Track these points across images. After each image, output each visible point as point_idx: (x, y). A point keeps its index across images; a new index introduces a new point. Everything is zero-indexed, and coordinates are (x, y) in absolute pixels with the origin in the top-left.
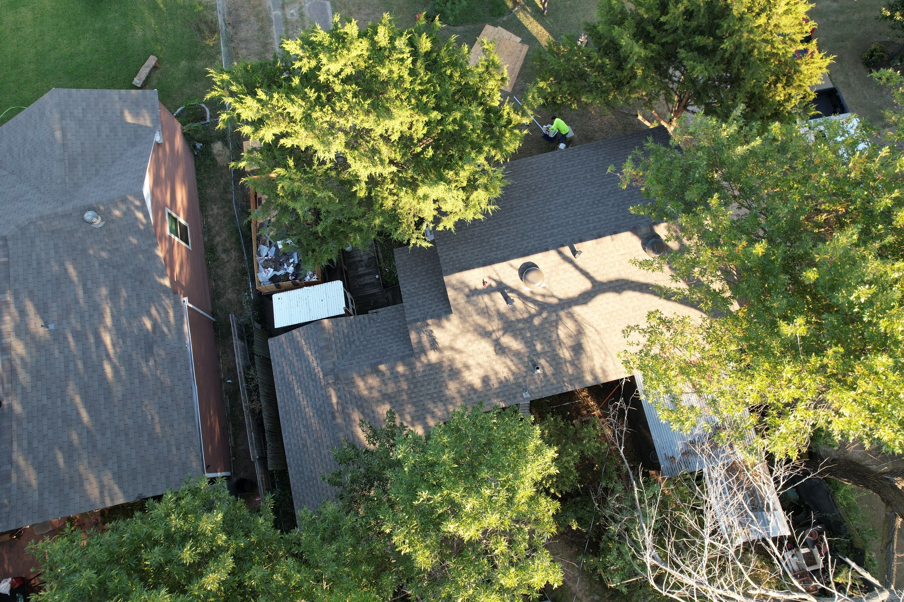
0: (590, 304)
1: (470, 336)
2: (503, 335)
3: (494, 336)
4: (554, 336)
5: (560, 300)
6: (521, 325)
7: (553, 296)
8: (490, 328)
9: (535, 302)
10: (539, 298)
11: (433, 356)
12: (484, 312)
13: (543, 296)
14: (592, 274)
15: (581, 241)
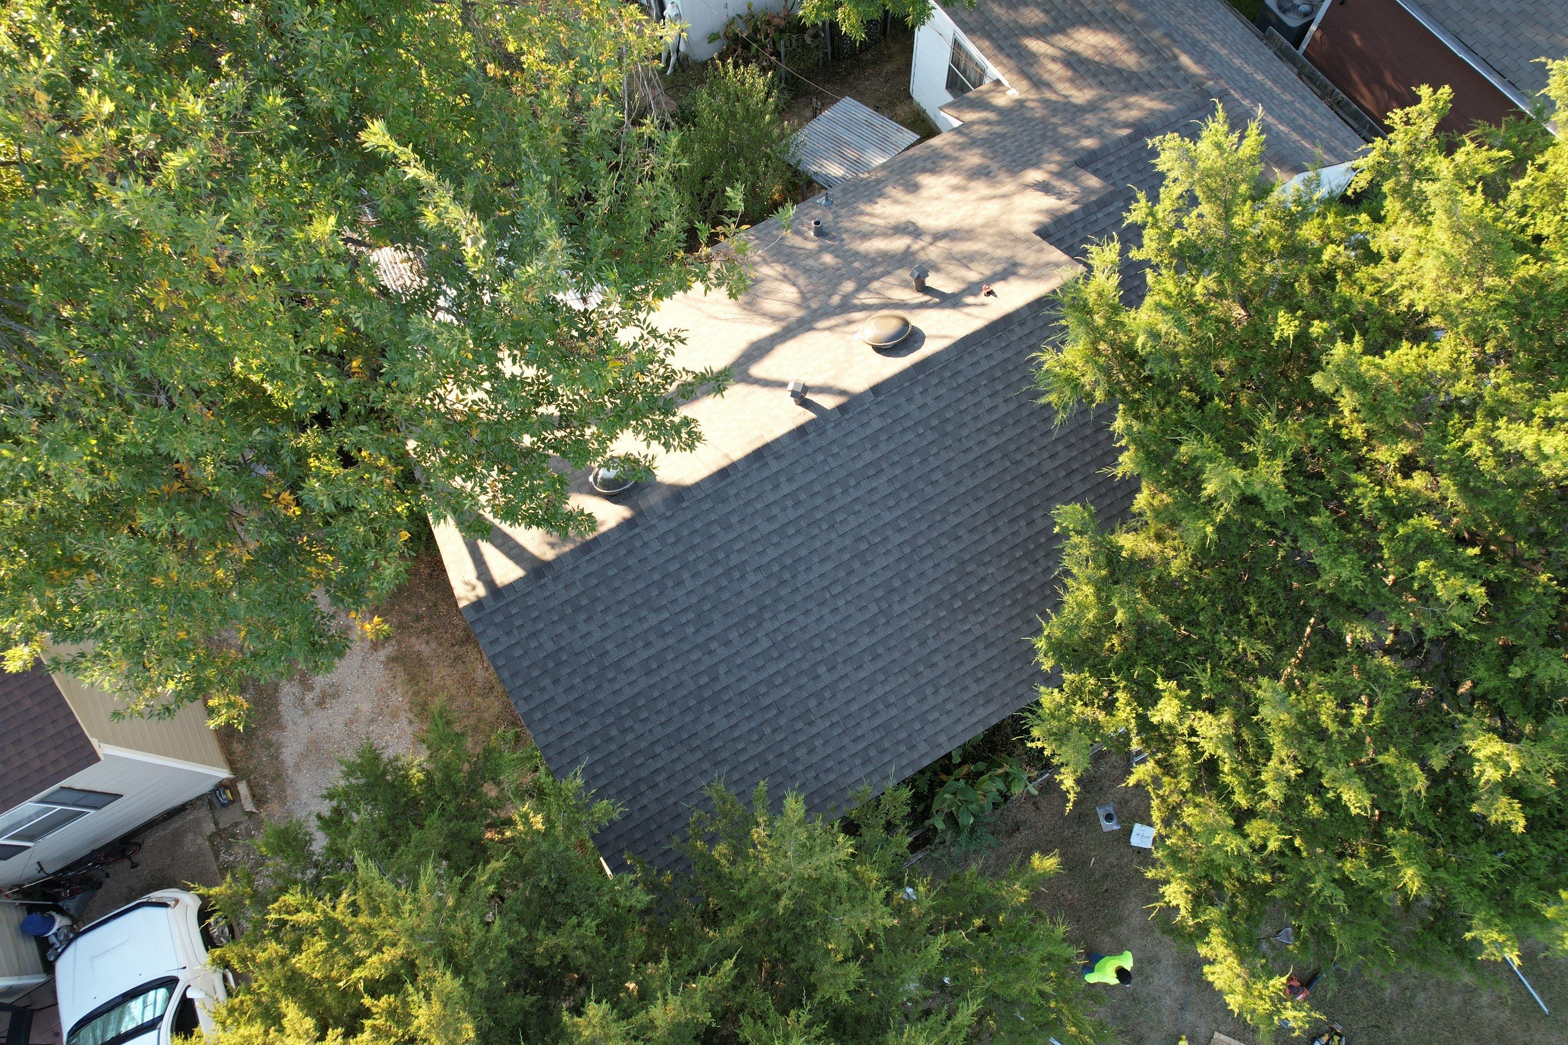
0: (744, 346)
1: (978, 221)
2: (909, 247)
3: (927, 239)
4: (801, 281)
5: (812, 329)
7: (830, 329)
8: (942, 244)
9: (865, 308)
10: (857, 315)
11: (1035, 175)
12: (966, 260)
13: (850, 322)
14: (756, 389)
15: (801, 431)
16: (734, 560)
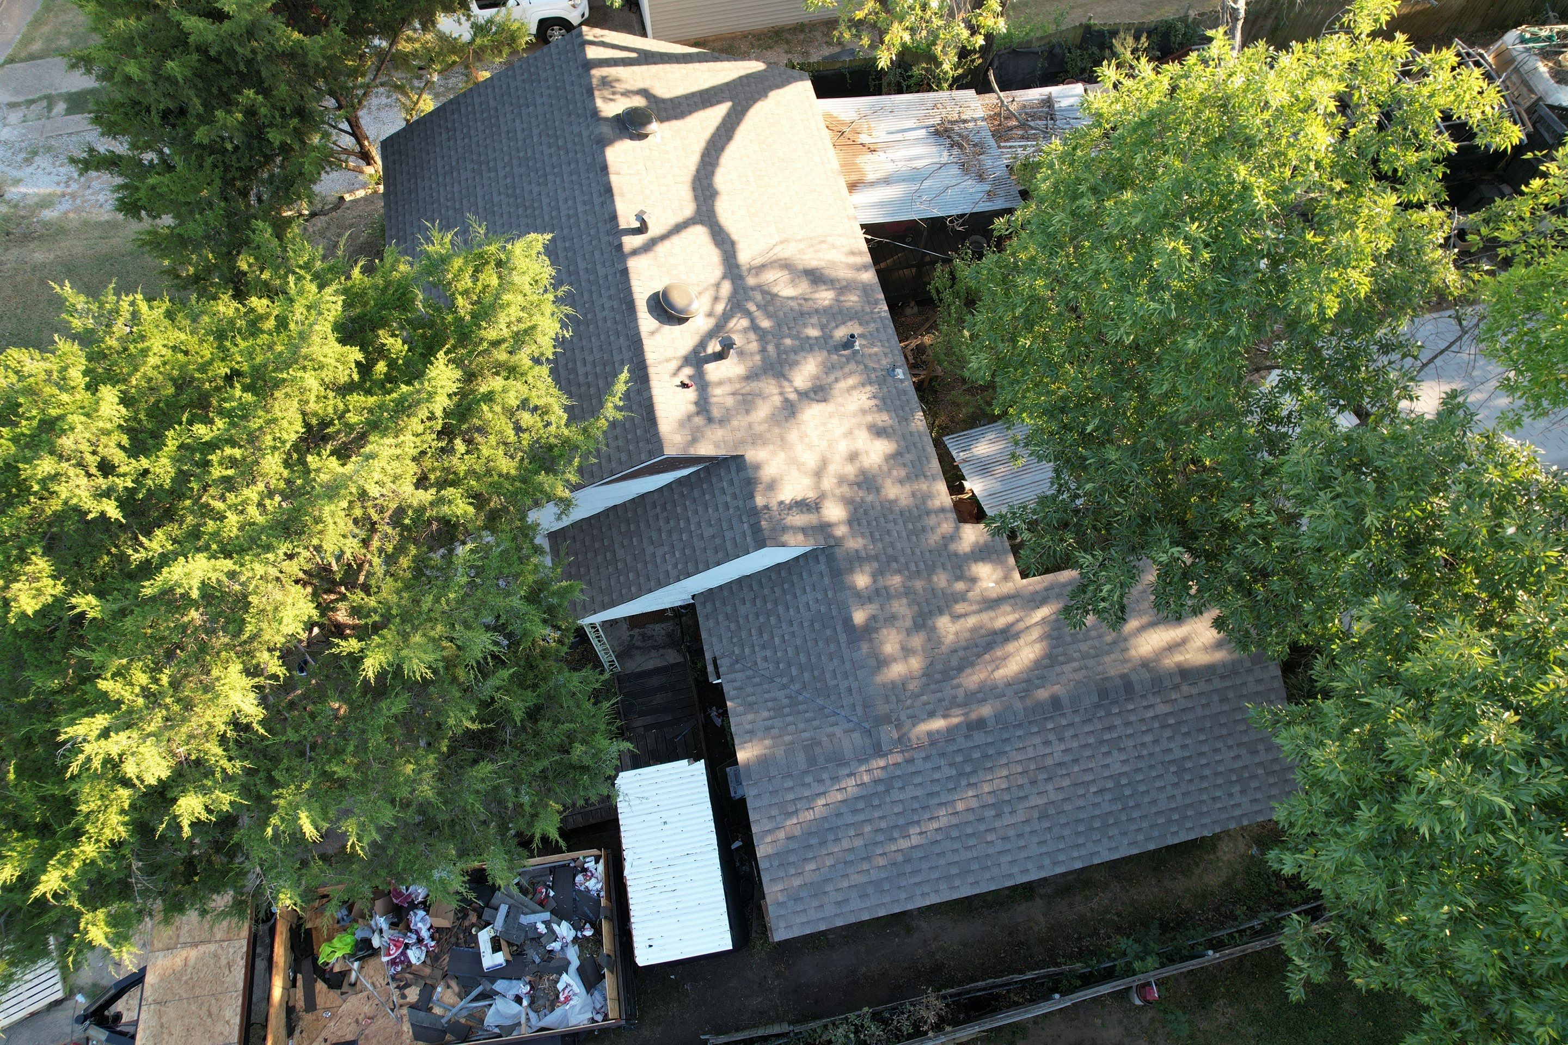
0: (735, 237)
1: (793, 436)
2: (790, 381)
3: (793, 396)
4: (793, 304)
5: (724, 277)
6: (771, 348)
7: (718, 285)
8: (777, 400)
9: (726, 316)
10: (720, 308)
11: (834, 512)
12: (744, 401)
13: (716, 299)
14: (679, 218)
15: (614, 217)
16: (550, 178)
